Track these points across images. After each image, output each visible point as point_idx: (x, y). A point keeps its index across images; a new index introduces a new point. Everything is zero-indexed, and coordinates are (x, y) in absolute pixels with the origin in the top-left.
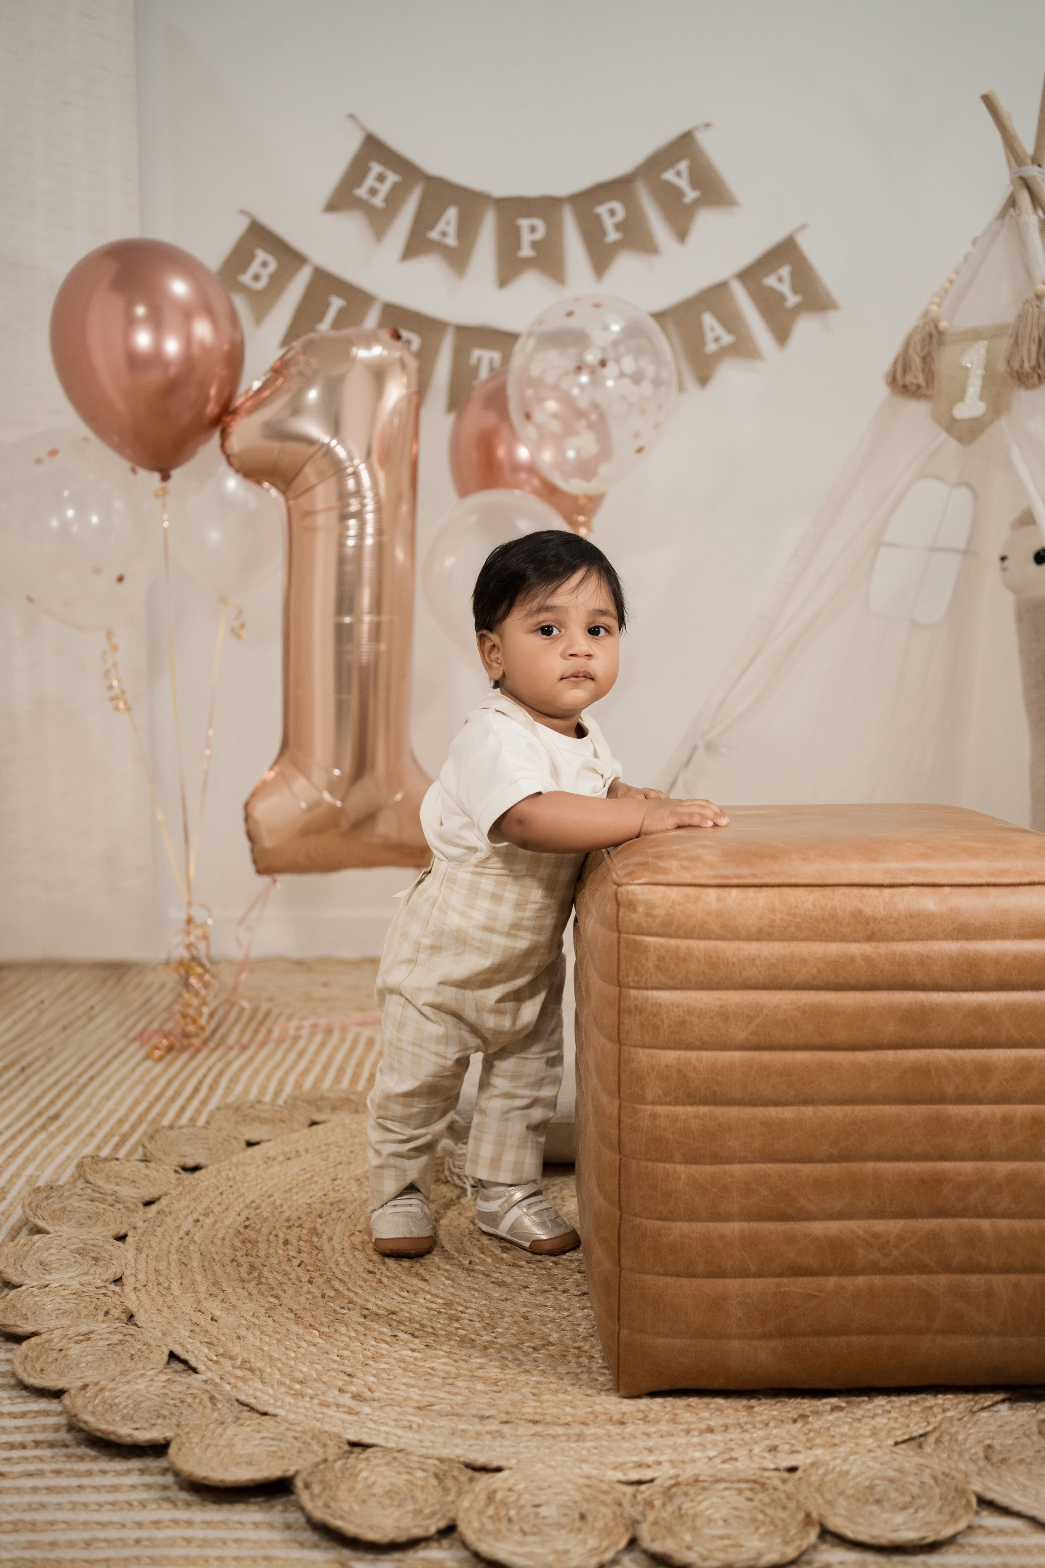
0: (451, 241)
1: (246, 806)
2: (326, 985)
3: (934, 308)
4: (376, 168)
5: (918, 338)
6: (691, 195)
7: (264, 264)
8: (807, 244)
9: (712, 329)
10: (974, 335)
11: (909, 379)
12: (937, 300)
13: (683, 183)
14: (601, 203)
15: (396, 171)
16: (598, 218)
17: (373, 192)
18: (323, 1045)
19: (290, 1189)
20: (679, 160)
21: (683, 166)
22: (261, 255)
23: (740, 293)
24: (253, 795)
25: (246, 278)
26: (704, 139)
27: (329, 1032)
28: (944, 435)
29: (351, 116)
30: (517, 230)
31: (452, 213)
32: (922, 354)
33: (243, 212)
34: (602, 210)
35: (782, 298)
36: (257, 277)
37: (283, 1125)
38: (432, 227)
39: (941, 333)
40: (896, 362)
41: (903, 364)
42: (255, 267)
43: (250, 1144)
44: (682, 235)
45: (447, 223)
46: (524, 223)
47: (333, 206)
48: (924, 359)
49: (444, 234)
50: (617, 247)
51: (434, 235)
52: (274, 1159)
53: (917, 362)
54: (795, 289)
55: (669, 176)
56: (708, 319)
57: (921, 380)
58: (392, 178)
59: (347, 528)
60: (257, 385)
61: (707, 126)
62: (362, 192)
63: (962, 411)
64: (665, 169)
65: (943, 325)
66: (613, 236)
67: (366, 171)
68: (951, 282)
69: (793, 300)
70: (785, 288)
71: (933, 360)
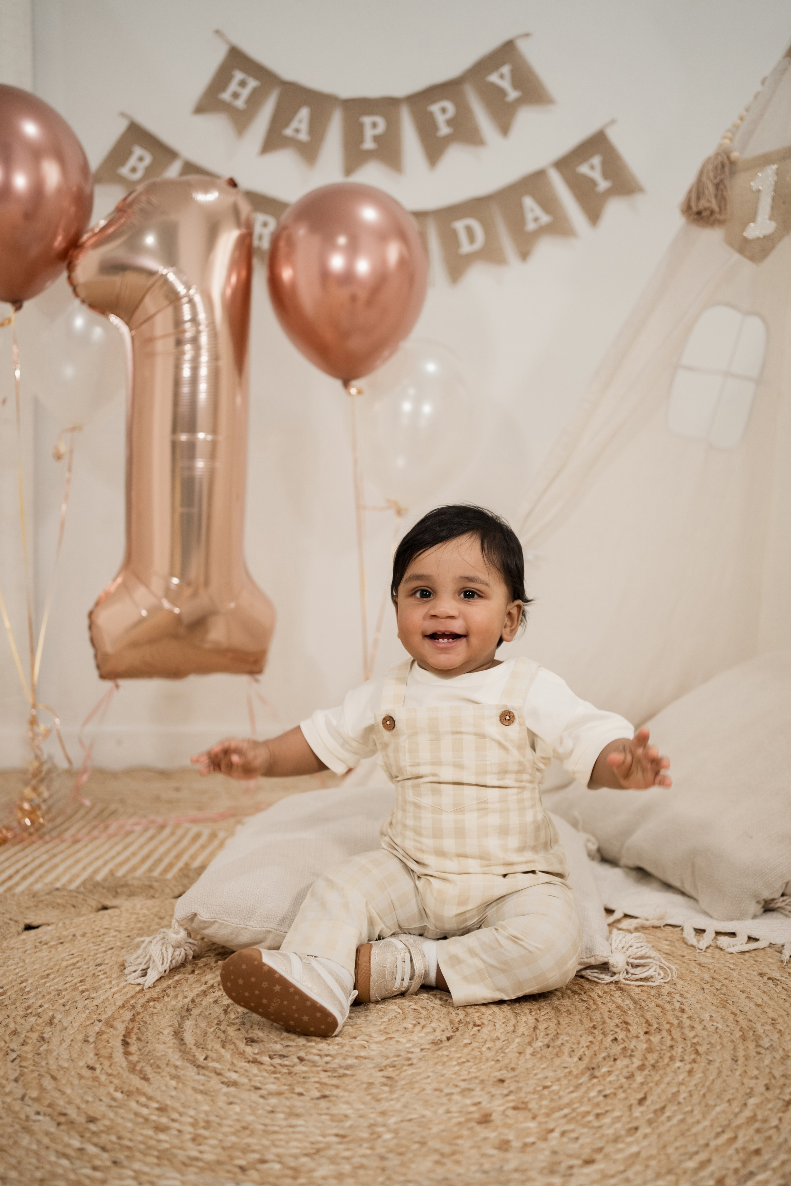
0: (303, 136)
1: (91, 615)
2: (178, 789)
3: (727, 141)
4: (239, 76)
5: (710, 167)
6: (513, 95)
7: (141, 159)
8: (614, 136)
9: (532, 210)
10: (765, 160)
11: (703, 203)
12: (729, 135)
13: (506, 84)
14: (434, 102)
15: (256, 77)
16: (431, 115)
17: (236, 95)
18: (152, 838)
19: (48, 975)
20: (502, 64)
21: (506, 70)
22: (138, 151)
23: (556, 180)
24: (97, 604)
25: (125, 171)
26: (524, 47)
27: (162, 827)
28: (737, 256)
29: (218, 32)
30: (361, 126)
31: (304, 113)
32: (715, 181)
33: (123, 115)
34: (435, 108)
35: (593, 183)
36: (134, 170)
37: (73, 909)
38: (287, 124)
39: (732, 163)
40: (690, 192)
41: (698, 190)
42: (132, 161)
43: (29, 927)
44: (505, 129)
45: (300, 121)
46: (367, 120)
47: (200, 109)
48: (717, 186)
49: (297, 131)
50: (447, 140)
51: (289, 132)
52: (46, 944)
53: (710, 188)
54: (606, 175)
55: (493, 78)
56: (528, 202)
57: (714, 205)
58: (252, 83)
59: (182, 353)
60: (103, 223)
61: (527, 35)
62: (226, 96)
63: (753, 231)
64: (491, 71)
65: (735, 155)
66: (444, 130)
67: (230, 77)
68: (742, 119)
69: (603, 185)
70: (596, 175)
71: (725, 187)
